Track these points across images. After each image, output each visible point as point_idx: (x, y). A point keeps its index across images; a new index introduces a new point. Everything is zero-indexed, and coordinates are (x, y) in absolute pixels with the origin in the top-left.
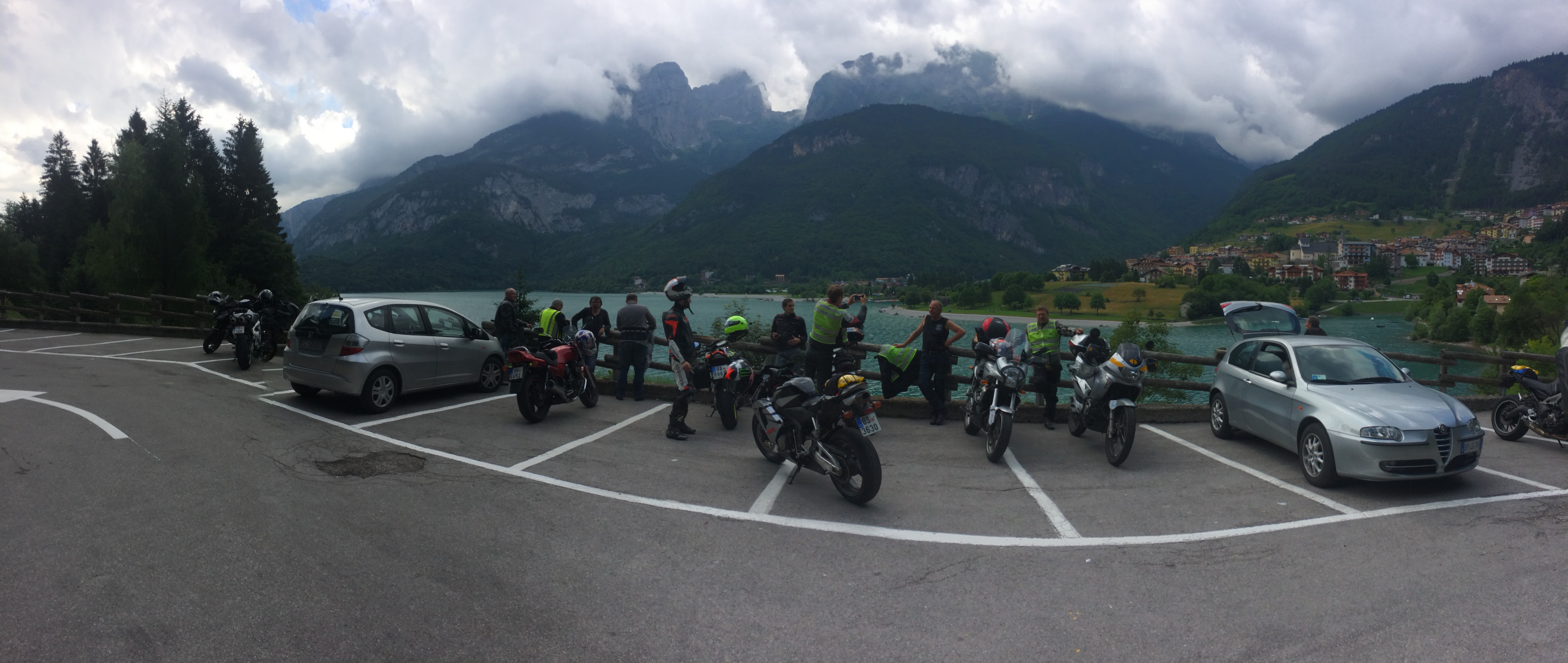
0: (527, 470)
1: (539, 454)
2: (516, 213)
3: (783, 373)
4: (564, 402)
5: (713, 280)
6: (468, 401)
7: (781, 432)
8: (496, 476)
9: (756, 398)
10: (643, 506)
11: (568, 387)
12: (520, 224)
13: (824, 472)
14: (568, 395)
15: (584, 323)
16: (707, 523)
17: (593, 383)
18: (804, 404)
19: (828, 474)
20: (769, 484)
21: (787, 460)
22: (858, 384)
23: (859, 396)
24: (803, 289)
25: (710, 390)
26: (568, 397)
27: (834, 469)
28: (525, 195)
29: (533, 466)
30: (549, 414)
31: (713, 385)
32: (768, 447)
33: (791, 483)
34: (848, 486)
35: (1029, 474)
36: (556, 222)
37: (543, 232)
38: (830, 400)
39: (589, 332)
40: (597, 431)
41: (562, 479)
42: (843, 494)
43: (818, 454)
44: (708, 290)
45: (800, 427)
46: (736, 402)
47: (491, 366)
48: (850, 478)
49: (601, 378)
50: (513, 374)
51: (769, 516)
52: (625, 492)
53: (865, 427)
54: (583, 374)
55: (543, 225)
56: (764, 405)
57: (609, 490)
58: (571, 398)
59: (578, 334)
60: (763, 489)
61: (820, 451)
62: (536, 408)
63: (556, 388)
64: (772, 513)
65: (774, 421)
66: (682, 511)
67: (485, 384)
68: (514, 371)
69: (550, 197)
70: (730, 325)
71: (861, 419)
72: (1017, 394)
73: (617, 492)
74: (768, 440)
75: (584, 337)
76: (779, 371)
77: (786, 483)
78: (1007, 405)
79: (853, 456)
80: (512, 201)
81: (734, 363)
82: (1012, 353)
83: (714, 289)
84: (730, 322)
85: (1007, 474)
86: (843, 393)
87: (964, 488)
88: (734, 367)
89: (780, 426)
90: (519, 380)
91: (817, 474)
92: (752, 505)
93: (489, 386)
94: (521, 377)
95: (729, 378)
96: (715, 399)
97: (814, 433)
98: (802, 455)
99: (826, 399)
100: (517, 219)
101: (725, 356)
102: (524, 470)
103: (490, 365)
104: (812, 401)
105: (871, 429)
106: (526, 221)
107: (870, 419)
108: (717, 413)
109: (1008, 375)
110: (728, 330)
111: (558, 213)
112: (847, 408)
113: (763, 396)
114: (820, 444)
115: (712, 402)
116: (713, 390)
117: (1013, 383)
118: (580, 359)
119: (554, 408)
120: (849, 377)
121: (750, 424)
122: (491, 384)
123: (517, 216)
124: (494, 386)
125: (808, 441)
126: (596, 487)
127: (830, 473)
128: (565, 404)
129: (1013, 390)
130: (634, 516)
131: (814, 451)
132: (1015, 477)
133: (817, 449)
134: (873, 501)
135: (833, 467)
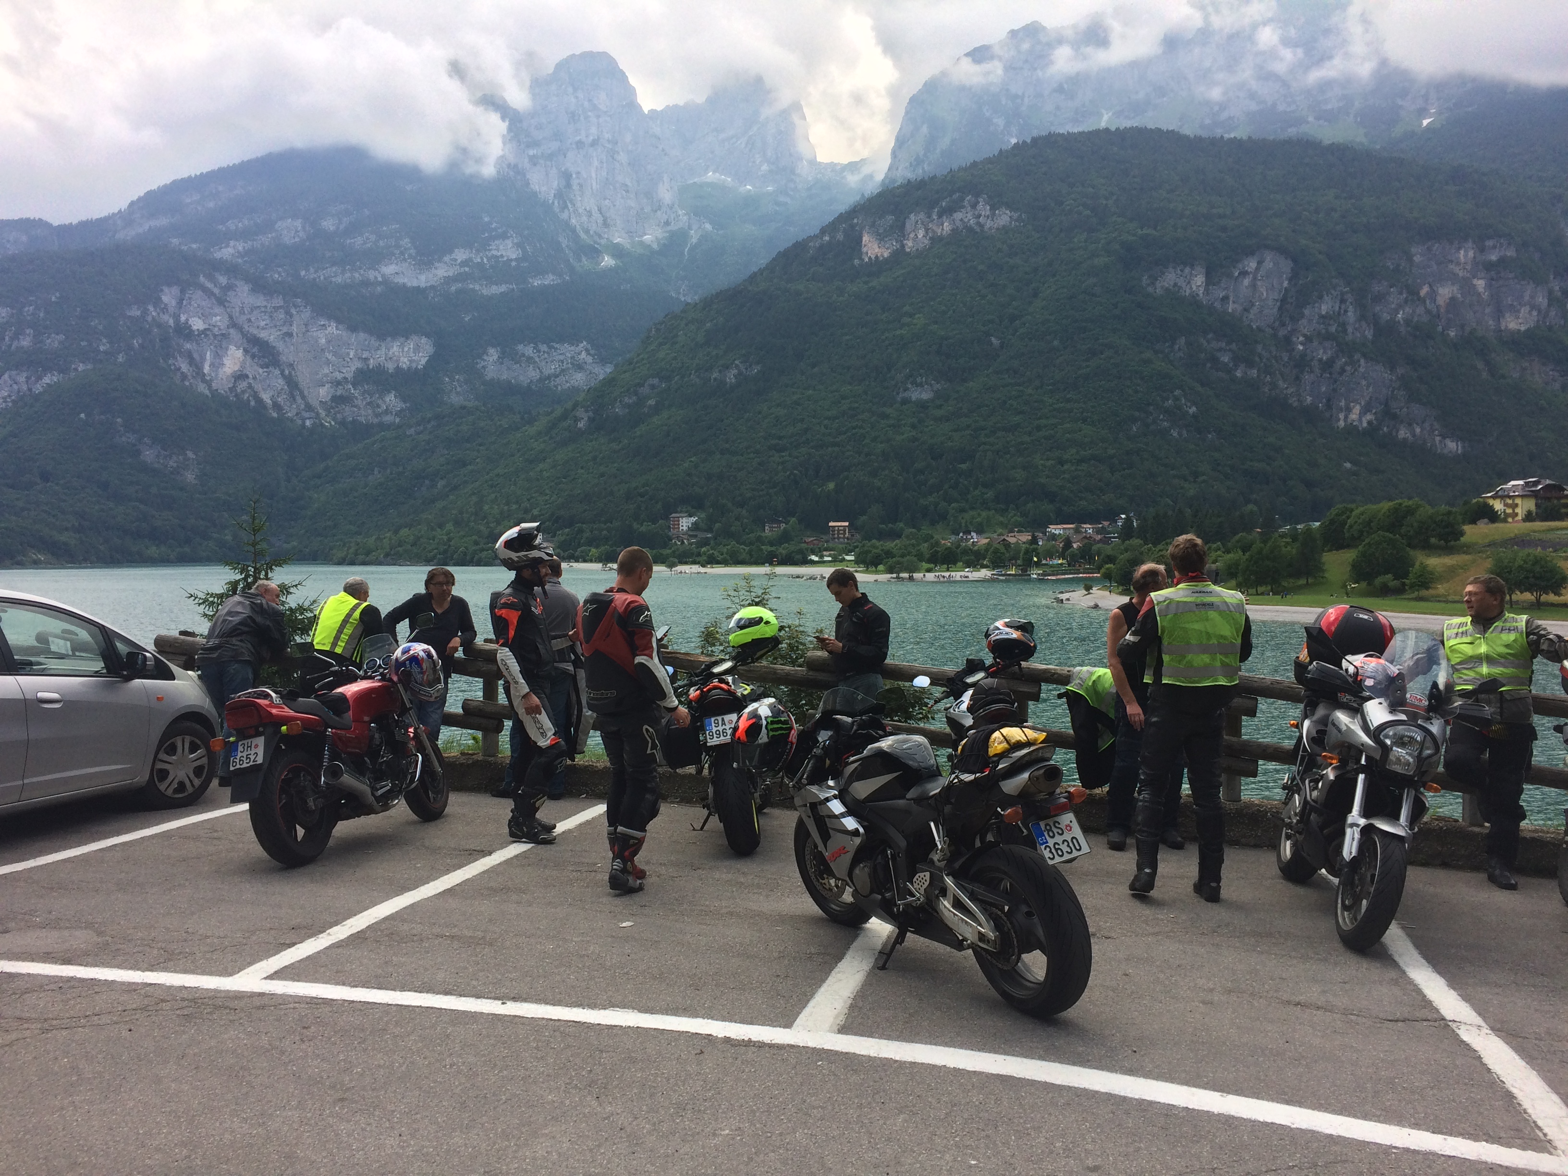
0: (278, 975)
1: (310, 937)
2: (240, 376)
3: (862, 725)
4: (368, 810)
5: (695, 536)
6: (118, 833)
7: (860, 856)
8: (194, 1000)
9: (804, 781)
10: (557, 1024)
11: (378, 776)
12: (253, 403)
13: (959, 945)
14: (380, 792)
15: (412, 628)
16: (702, 1052)
17: (436, 764)
18: (912, 793)
19: (969, 947)
20: (836, 970)
21: (874, 920)
22: (1032, 748)
23: (1037, 773)
24: (889, 554)
25: (700, 771)
26: (378, 799)
27: (982, 937)
28: (263, 335)
29: (292, 964)
30: (331, 842)
31: (705, 757)
32: (831, 890)
33: (883, 968)
34: (1014, 976)
35: (1454, 989)
36: (339, 400)
37: (308, 423)
38: (971, 782)
39: (425, 646)
40: (448, 871)
41: (366, 985)
42: (1004, 994)
43: (946, 903)
44: (685, 558)
45: (903, 843)
46: (757, 795)
47: (182, 743)
48: (1019, 958)
49: (454, 753)
50: (240, 754)
51: (840, 1036)
52: (514, 999)
53: (1051, 842)
54: (412, 744)
55: (309, 408)
56: (823, 796)
57: (478, 997)
58: (384, 802)
59: (398, 653)
60: (823, 981)
61: (950, 896)
62: (300, 832)
63: (347, 779)
64: (844, 1029)
65: (846, 832)
66: (647, 1030)
67: (166, 787)
68: (240, 748)
69: (323, 341)
70: (742, 628)
71: (1042, 824)
72: (1417, 791)
73: (496, 998)
74: (831, 874)
75: (414, 659)
76: (853, 722)
77: (873, 967)
78: (1394, 817)
79: (1024, 909)
80: (232, 348)
81: (755, 705)
82: (1403, 690)
83: (699, 555)
84: (740, 619)
85: (1395, 982)
86: (1000, 767)
87: (1289, 1002)
88: (755, 715)
89: (858, 841)
90: (256, 768)
91: (941, 949)
92: (799, 1013)
93: (176, 791)
94: (260, 760)
95: (744, 738)
96: (711, 790)
97: (936, 857)
98: (908, 905)
99: (961, 781)
100: (243, 392)
101: (732, 693)
102: (270, 977)
103: (178, 741)
104: (929, 786)
105: (1065, 848)
106: (266, 397)
107: (1062, 826)
108: (715, 822)
109: (1393, 744)
110: (738, 638)
111: (345, 378)
112: (1008, 801)
113: (818, 778)
114: (949, 881)
115: (706, 798)
116: (706, 772)
117: (1408, 764)
118: (404, 711)
119: (343, 828)
120: (1014, 733)
121: (791, 844)
122: (181, 787)
123: (242, 385)
124: (190, 790)
125: (921, 875)
126: (447, 993)
127: (972, 946)
128: (373, 816)
129: (1404, 781)
130: (537, 1048)
131: (937, 897)
132: (1419, 991)
133: (944, 892)
134: (1072, 1013)
135: (979, 932)
